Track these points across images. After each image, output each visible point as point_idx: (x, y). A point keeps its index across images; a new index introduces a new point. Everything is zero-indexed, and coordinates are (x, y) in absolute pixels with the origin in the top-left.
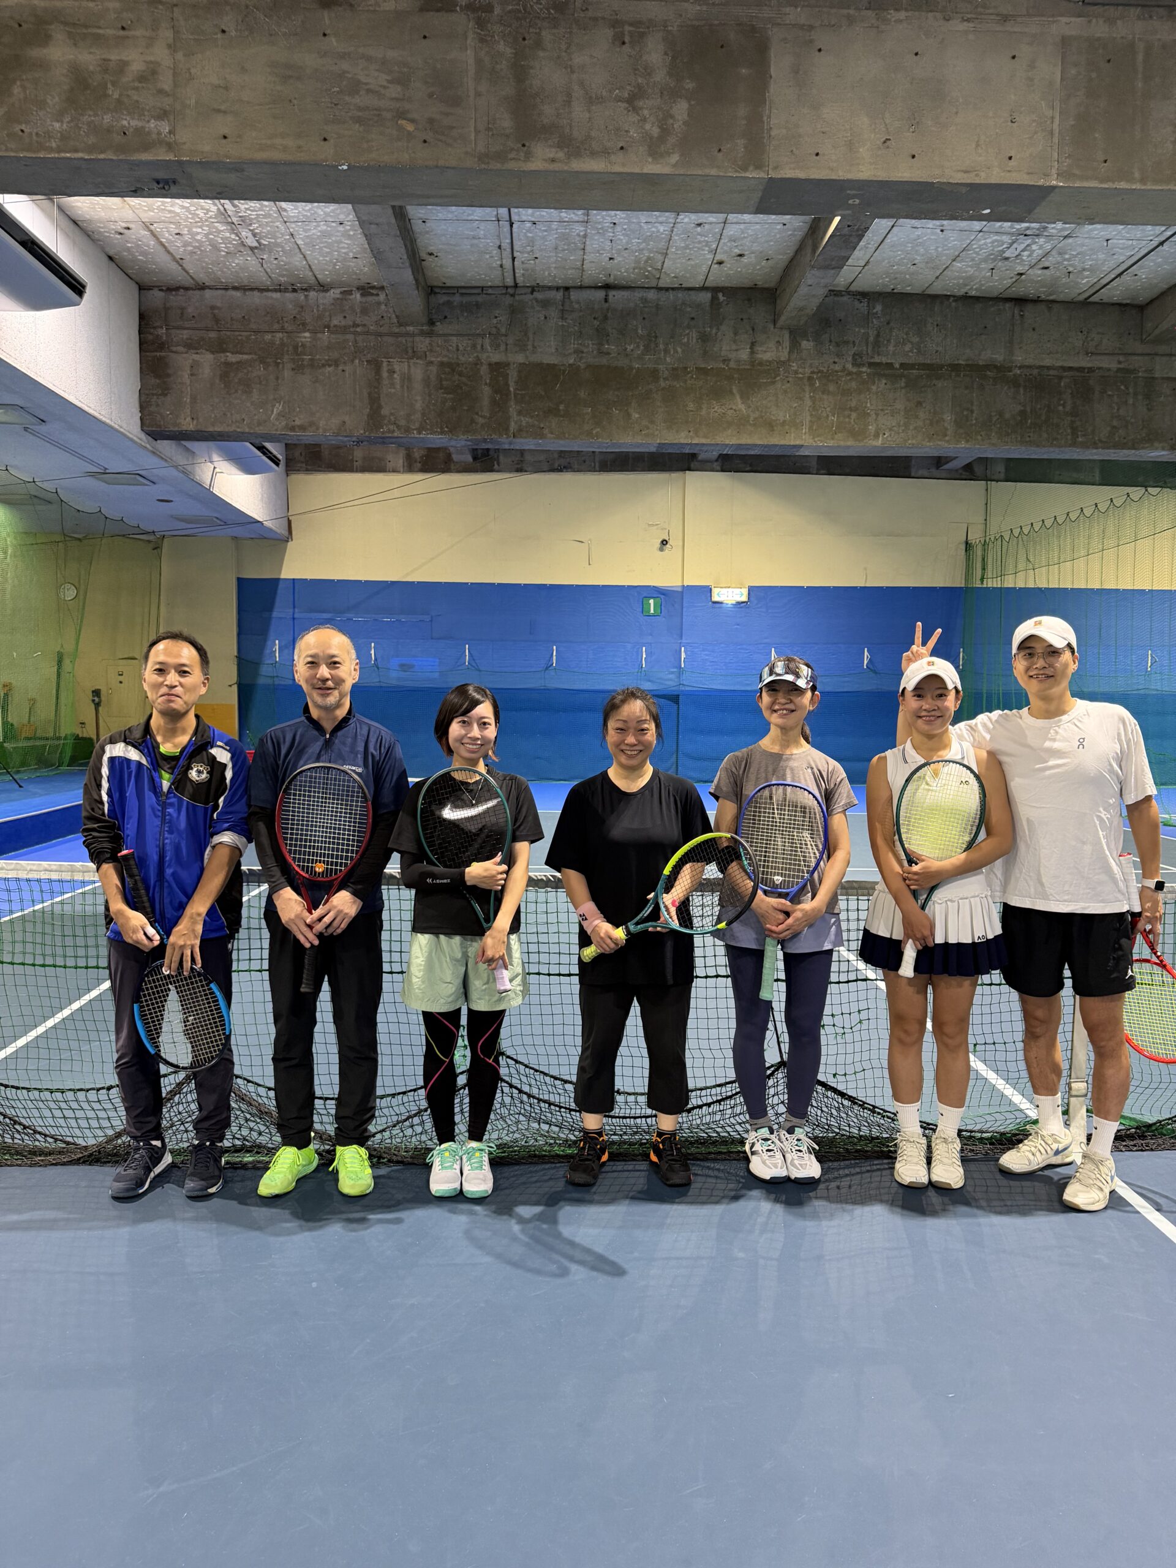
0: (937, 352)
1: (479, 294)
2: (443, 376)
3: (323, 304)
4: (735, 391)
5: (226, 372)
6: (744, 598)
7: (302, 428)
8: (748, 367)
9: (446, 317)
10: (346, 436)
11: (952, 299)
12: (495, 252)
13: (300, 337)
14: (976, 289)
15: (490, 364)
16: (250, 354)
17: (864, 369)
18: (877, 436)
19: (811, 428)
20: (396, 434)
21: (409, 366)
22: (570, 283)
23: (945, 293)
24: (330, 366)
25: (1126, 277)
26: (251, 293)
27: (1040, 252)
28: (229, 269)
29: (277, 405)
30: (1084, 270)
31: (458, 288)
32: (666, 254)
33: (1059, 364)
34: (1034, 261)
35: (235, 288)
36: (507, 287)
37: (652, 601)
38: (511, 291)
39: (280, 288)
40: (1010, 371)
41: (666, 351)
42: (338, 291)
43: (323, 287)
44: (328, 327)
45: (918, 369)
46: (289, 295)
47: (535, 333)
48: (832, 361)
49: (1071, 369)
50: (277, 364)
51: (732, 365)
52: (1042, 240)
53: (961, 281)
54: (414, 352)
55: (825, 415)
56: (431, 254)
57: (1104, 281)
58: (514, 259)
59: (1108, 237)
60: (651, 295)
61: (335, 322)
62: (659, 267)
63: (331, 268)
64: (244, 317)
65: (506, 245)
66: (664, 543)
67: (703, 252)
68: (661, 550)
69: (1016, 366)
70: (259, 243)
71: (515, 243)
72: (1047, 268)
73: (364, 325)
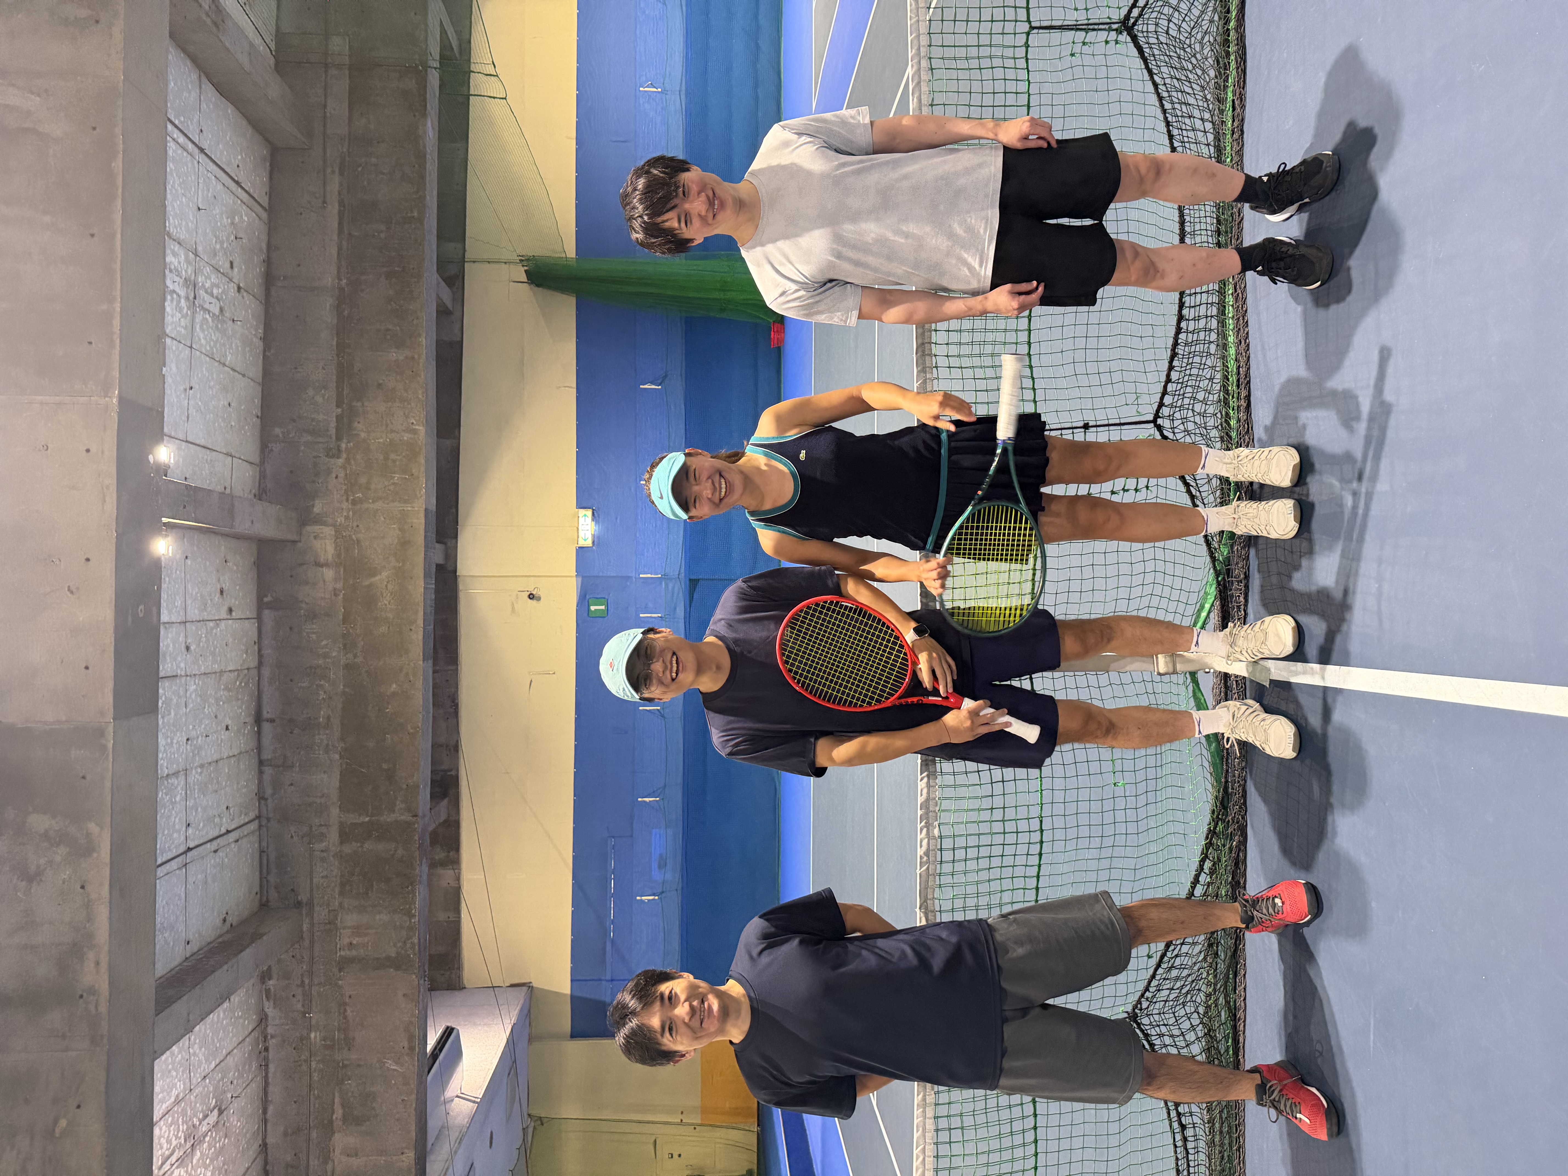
0: (323, 368)
1: (268, 856)
2: (354, 892)
3: (280, 1018)
4: (367, 583)
5: (352, 1119)
6: (589, 513)
7: (411, 1038)
8: (342, 570)
9: (293, 890)
10: (419, 992)
11: (268, 354)
12: (221, 854)
13: (315, 1042)
14: (256, 330)
15: (342, 843)
16: (334, 1094)
17: (343, 446)
18: (415, 432)
19: (406, 502)
20: (416, 941)
21: (344, 928)
22: (255, 761)
23: (261, 361)
24: (345, 1010)
25: (241, 177)
26: (269, 1094)
27: (213, 276)
28: (244, 1127)
29: (387, 1065)
30: (232, 223)
31: (261, 878)
32: (222, 672)
33: (335, 237)
34: (225, 280)
35: (265, 1112)
36: (260, 826)
37: (593, 608)
38: (264, 823)
39: (264, 1066)
40: (343, 289)
41: (326, 656)
42: (266, 1004)
43: (263, 1020)
44: (304, 1013)
45: (343, 390)
46: (271, 1054)
47: (308, 796)
48: (335, 480)
49: (340, 224)
50: (344, 1066)
51: (339, 585)
52: (200, 279)
53: (247, 349)
54: (330, 923)
55: (392, 488)
56: (224, 920)
57: (245, 197)
58: (228, 832)
59: (196, 208)
60: (266, 672)
61: (299, 1006)
62: (236, 673)
63: (241, 1021)
64: (295, 1102)
65: (214, 845)
66: (531, 596)
67: (218, 634)
68: (539, 599)
69: (338, 283)
70: (214, 1108)
71: (211, 837)
72: (231, 263)
73: (302, 975)
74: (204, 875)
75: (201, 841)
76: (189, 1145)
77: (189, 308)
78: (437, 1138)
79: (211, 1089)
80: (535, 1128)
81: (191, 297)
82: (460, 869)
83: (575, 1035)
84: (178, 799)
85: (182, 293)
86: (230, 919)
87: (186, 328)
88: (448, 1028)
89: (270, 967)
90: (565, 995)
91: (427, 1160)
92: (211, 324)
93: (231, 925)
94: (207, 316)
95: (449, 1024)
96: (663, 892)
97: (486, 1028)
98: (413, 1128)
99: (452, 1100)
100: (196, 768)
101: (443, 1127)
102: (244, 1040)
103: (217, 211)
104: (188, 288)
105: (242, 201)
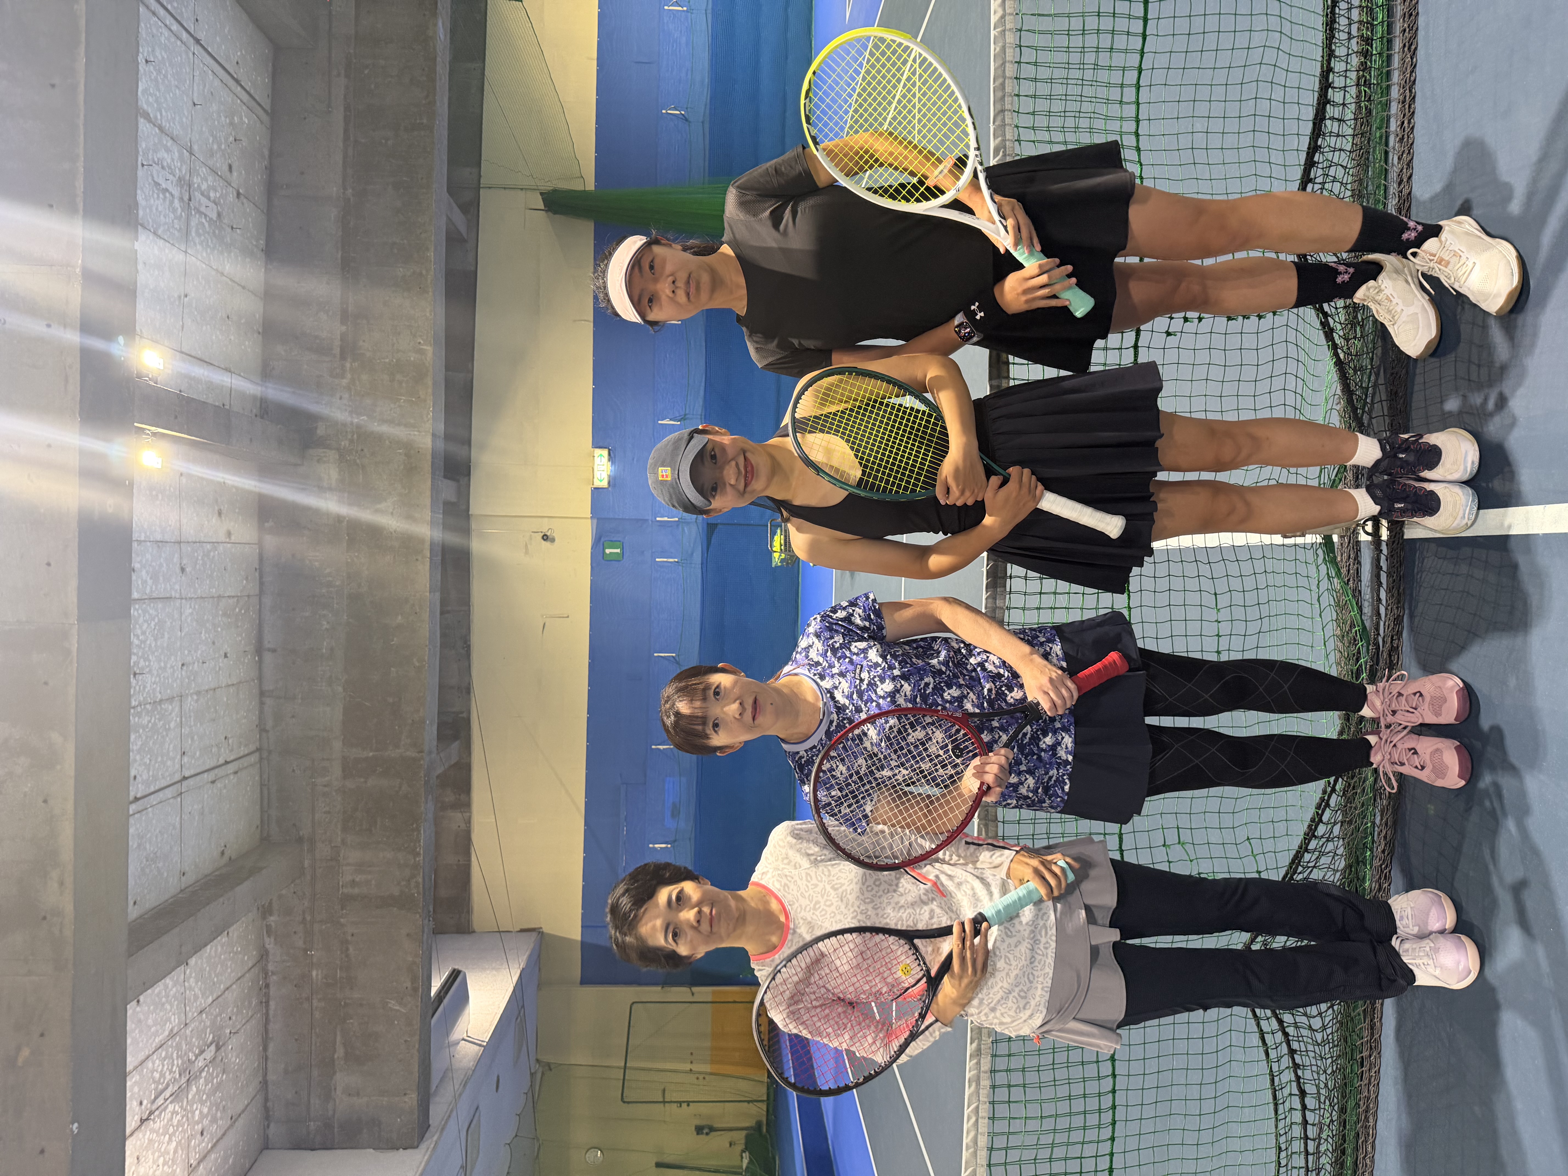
0: (328, 283)
1: (268, 789)
2: (357, 829)
3: (281, 955)
5: (354, 1059)
6: (605, 452)
7: (414, 980)
8: (346, 495)
9: (294, 825)
10: (423, 932)
12: (219, 785)
13: (317, 980)
14: (257, 240)
15: (344, 778)
16: (335, 1033)
17: (348, 365)
18: (421, 352)
19: (412, 426)
20: (420, 880)
21: (348, 864)
22: (255, 692)
24: (347, 949)
25: (241, 74)
26: (270, 1032)
27: (210, 179)
28: (242, 1064)
29: (389, 1005)
30: (232, 124)
31: (262, 812)
32: (219, 597)
33: (341, 144)
34: (222, 183)
35: (265, 1049)
36: (261, 759)
37: (608, 551)
38: (265, 754)
39: (265, 1003)
40: (349, 199)
41: (329, 585)
42: (267, 940)
43: (263, 955)
44: (306, 950)
45: (347, 305)
46: (273, 991)
47: (311, 729)
48: (339, 401)
49: (346, 131)
50: (346, 1005)
52: (196, 180)
53: (248, 260)
54: (331, 860)
55: (397, 411)
56: (223, 853)
57: (245, 97)
58: (227, 763)
59: (191, 103)
60: (268, 601)
61: (300, 943)
62: (235, 599)
63: (240, 956)
64: (296, 1040)
65: (210, 776)
66: (545, 538)
67: (216, 558)
68: (553, 540)
69: (344, 193)
70: (211, 1043)
71: (208, 767)
72: (230, 167)
73: (304, 912)
74: (200, 806)
75: (198, 771)
76: (184, 1080)
77: (183, 210)
78: (442, 1080)
79: (208, 1023)
80: (543, 1074)
81: (186, 198)
82: (470, 812)
83: (585, 981)
84: (172, 725)
85: (176, 192)
86: (228, 853)
87: (180, 230)
88: (454, 970)
89: (270, 903)
90: (577, 941)
91: (431, 1101)
92: (208, 229)
93: (230, 859)
94: (204, 220)
95: (456, 967)
96: (675, 841)
97: (494, 972)
98: (416, 1069)
99: (458, 1043)
100: (192, 694)
101: (447, 1069)
102: (243, 976)
103: (215, 107)
104: (182, 187)
105: (241, 101)
